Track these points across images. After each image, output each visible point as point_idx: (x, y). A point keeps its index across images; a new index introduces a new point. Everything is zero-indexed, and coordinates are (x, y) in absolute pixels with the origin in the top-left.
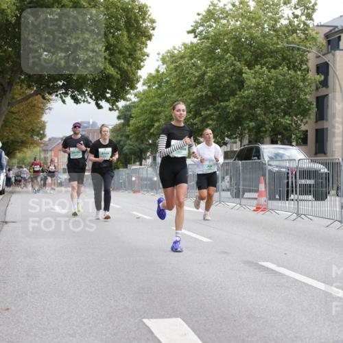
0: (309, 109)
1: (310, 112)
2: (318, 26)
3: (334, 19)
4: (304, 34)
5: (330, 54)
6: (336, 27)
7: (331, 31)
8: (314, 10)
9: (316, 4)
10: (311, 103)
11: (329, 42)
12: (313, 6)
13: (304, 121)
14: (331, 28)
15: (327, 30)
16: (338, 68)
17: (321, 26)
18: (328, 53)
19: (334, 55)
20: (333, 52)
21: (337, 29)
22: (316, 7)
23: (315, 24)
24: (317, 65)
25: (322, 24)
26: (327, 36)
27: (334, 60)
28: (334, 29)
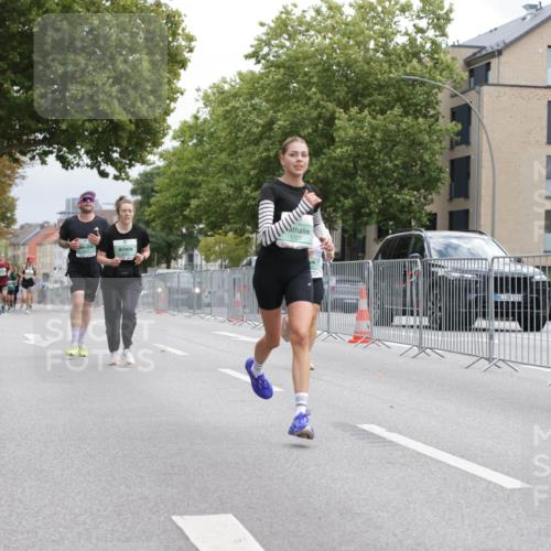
0: (438, 180)
1: (439, 184)
2: (454, 46)
3: (480, 36)
4: (432, 58)
5: (473, 92)
6: (484, 48)
7: (474, 54)
8: (448, 20)
9: (451, 11)
10: (441, 170)
11: (472, 72)
12: (446, 13)
13: (430, 197)
14: (476, 50)
15: (469, 53)
16: (485, 113)
17: (459, 46)
18: (470, 89)
19: (479, 93)
20: (477, 88)
21: (484, 52)
22: (451, 16)
23: (450, 43)
24: (452, 109)
25: (461, 43)
26: (468, 62)
27: (480, 101)
28: (479, 52)
